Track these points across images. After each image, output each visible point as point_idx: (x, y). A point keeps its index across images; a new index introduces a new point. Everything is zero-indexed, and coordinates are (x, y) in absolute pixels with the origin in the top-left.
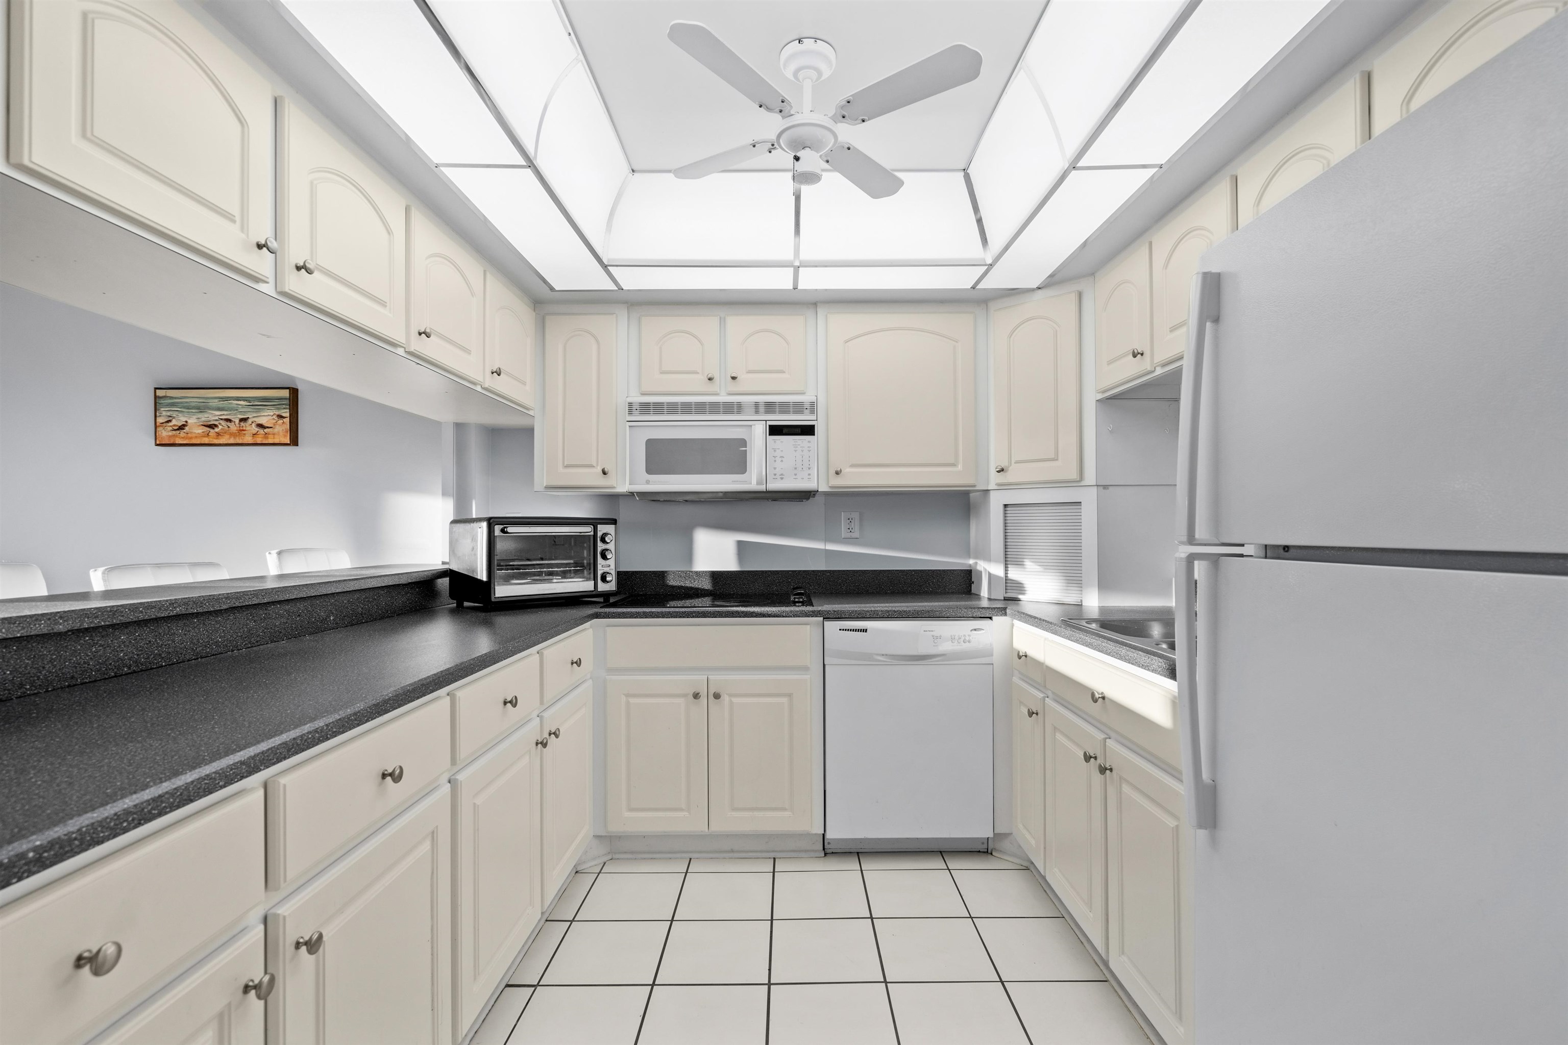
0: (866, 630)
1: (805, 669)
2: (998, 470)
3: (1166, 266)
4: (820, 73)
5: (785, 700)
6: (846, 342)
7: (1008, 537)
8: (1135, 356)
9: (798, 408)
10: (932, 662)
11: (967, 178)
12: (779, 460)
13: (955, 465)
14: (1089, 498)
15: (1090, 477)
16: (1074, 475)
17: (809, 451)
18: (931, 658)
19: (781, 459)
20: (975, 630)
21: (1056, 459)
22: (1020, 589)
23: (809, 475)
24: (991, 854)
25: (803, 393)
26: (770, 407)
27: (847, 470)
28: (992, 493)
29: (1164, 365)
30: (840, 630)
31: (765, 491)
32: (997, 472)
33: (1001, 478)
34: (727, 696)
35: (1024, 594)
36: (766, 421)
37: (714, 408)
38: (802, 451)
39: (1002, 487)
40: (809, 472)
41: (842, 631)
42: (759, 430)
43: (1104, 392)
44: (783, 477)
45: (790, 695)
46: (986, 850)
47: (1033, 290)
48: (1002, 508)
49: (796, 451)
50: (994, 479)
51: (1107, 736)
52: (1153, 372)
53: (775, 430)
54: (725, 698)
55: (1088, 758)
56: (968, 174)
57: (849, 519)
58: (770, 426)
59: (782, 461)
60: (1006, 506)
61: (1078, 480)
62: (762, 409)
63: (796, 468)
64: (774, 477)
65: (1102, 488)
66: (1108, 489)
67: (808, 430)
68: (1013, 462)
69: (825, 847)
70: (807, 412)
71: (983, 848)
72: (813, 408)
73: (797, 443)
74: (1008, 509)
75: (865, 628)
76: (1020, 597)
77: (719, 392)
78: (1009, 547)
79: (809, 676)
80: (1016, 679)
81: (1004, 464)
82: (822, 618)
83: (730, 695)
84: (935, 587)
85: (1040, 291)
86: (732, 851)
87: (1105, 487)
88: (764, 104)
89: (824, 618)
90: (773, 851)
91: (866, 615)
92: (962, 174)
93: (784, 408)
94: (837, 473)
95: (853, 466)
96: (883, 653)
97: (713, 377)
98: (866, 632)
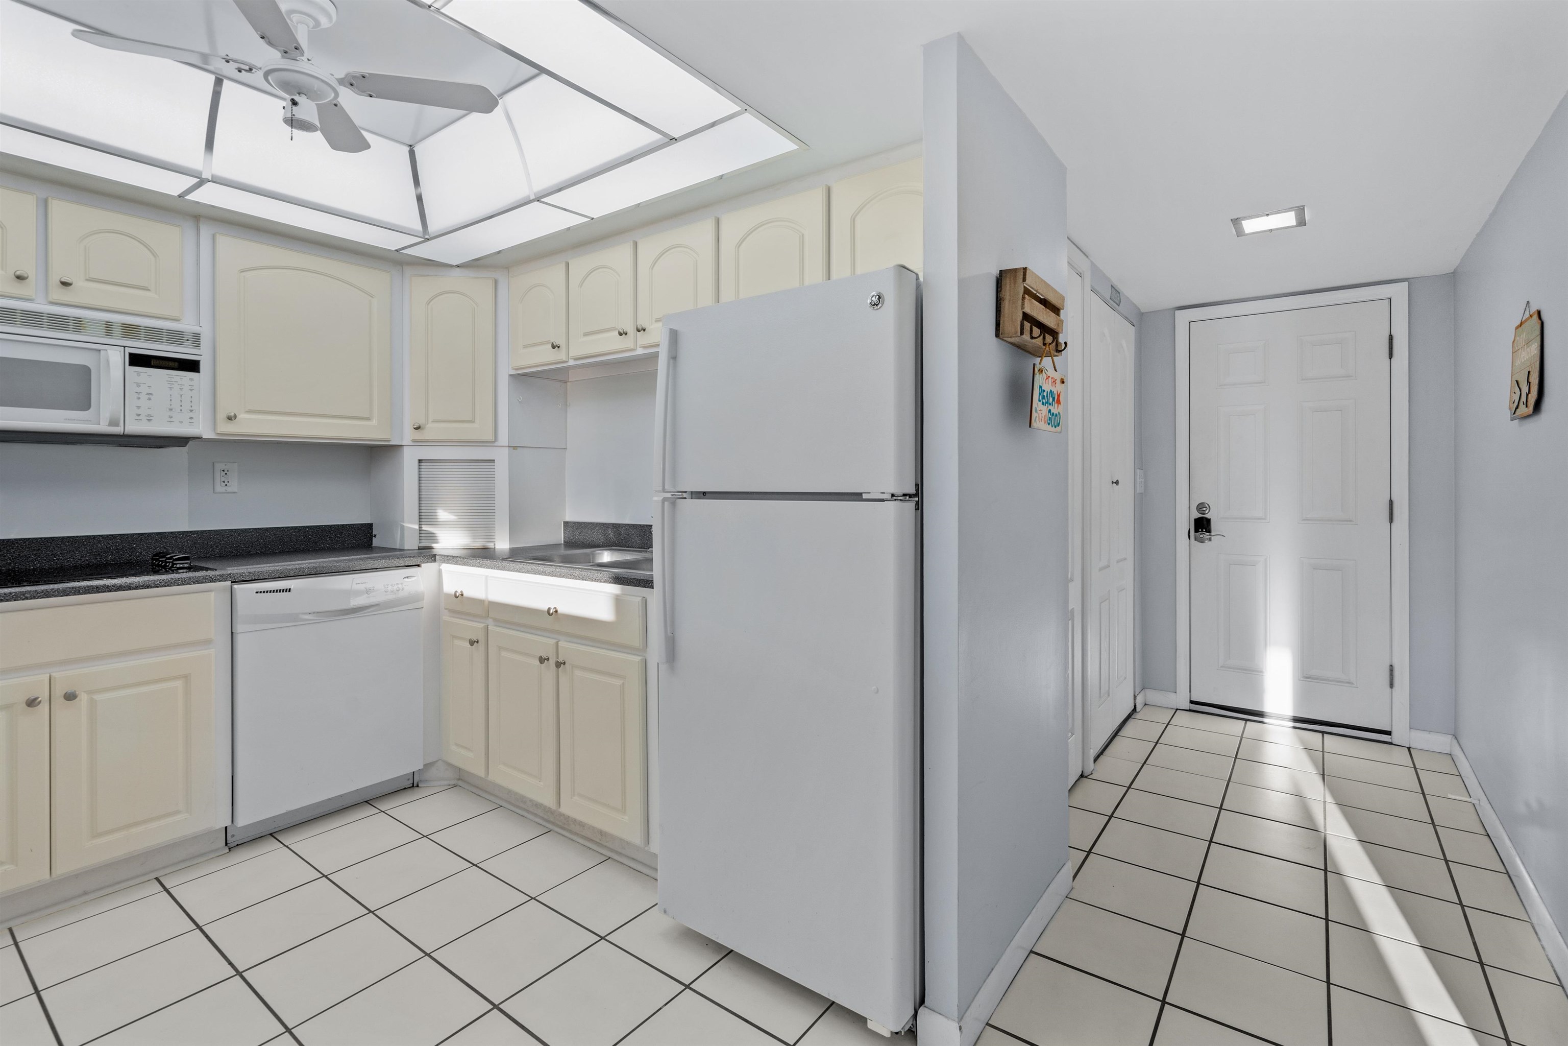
0: (290, 589)
1: (207, 642)
2: (415, 427)
3: (581, 284)
4: (317, 23)
5: (179, 684)
6: (242, 271)
7: (422, 491)
8: (553, 347)
9: (176, 337)
10: (369, 612)
11: (412, 154)
12: (144, 397)
13: (370, 419)
14: (501, 457)
15: (503, 439)
16: (490, 437)
17: (191, 390)
18: (363, 610)
19: (148, 396)
20: (407, 577)
21: (473, 421)
22: (432, 538)
23: (191, 418)
24: (418, 786)
25: (177, 320)
26: (130, 330)
27: (241, 416)
28: (406, 449)
29: (576, 359)
30: (257, 592)
31: (122, 434)
32: (414, 428)
33: (418, 435)
34: (86, 695)
35: (437, 542)
36: (124, 347)
37: (32, 318)
38: (181, 389)
39: (417, 443)
40: (191, 415)
41: (259, 594)
42: (116, 358)
43: (517, 369)
44: (151, 418)
45: (186, 678)
46: (412, 785)
47: (451, 266)
48: (417, 462)
49: (171, 388)
50: (407, 436)
51: (557, 640)
52: (567, 362)
53: (137, 360)
54: (83, 698)
55: (542, 660)
56: (414, 151)
57: (224, 471)
58: (131, 354)
59: (149, 399)
60: (420, 461)
61: (493, 440)
62: (117, 331)
63: (171, 409)
64: (137, 418)
65: (512, 448)
66: (517, 449)
67: (192, 366)
68: (430, 420)
69: (228, 842)
70: (189, 343)
71: (408, 783)
72: (196, 339)
73: (173, 380)
74: (422, 464)
75: (288, 588)
76: (434, 545)
77: (34, 297)
78: (423, 499)
79: (213, 650)
80: (446, 617)
81: (421, 421)
82: (230, 582)
83: (89, 692)
84: (333, 543)
85: (458, 269)
86: (85, 893)
87: (515, 448)
88: (267, 37)
89: (232, 582)
90: (152, 871)
91: (290, 574)
92: (407, 149)
93: (154, 334)
94: (230, 418)
95: (250, 412)
96: (310, 611)
97: (26, 275)
98: (289, 591)
